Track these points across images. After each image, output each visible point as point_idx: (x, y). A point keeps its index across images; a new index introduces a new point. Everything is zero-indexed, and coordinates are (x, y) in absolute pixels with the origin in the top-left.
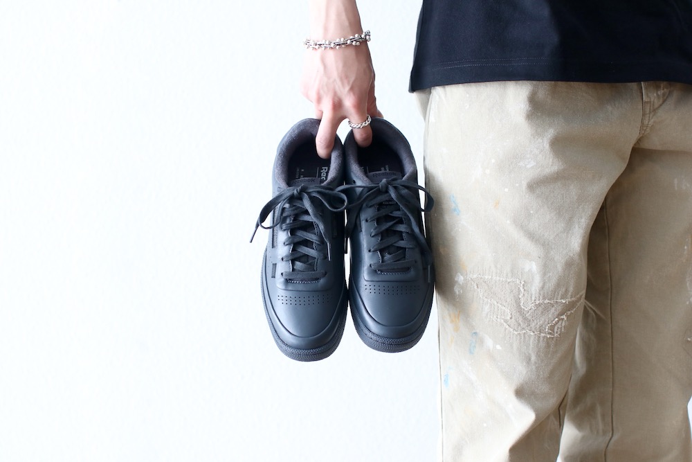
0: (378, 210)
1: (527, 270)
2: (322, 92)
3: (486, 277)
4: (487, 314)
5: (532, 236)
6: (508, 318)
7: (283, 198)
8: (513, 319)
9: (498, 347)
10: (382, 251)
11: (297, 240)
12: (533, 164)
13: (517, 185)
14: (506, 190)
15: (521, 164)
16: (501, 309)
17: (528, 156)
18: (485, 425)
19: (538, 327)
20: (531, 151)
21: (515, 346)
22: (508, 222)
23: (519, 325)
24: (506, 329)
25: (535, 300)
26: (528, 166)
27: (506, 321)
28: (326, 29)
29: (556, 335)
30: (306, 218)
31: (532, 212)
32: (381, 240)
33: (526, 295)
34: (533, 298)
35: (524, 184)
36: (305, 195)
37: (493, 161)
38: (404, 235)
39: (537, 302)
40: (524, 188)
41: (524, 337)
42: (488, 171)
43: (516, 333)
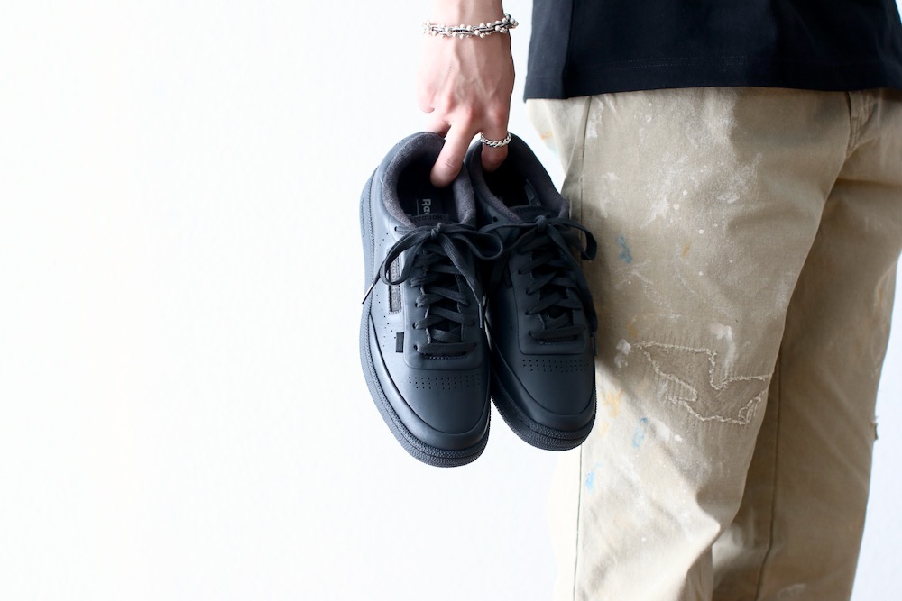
0: (534, 259)
1: (719, 337)
2: (457, 96)
3: (666, 346)
4: (664, 395)
5: (729, 293)
6: (694, 400)
7: (417, 241)
8: (700, 401)
9: (678, 438)
10: (542, 313)
11: (434, 299)
12: (735, 198)
13: (716, 225)
14: (701, 232)
15: (721, 198)
16: (684, 388)
17: (731, 188)
18: (644, 539)
19: (729, 411)
20: (736, 182)
21: (700, 436)
22: (701, 274)
23: (707, 408)
24: (689, 414)
25: (728, 376)
26: (730, 201)
27: (691, 404)
28: (462, 10)
29: (747, 421)
30: (447, 269)
31: (731, 261)
32: (541, 299)
33: (718, 369)
34: (726, 374)
35: (725, 223)
36: (446, 237)
37: (685, 193)
38: (567, 291)
39: (732, 379)
40: (724, 228)
41: (713, 425)
42: (677, 207)
43: (703, 419)
